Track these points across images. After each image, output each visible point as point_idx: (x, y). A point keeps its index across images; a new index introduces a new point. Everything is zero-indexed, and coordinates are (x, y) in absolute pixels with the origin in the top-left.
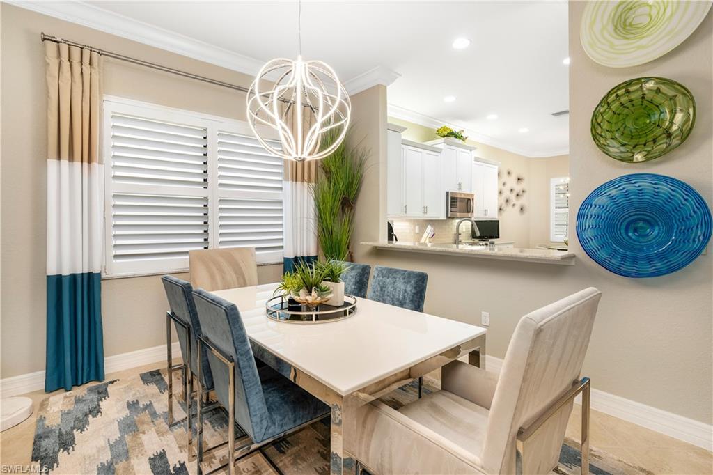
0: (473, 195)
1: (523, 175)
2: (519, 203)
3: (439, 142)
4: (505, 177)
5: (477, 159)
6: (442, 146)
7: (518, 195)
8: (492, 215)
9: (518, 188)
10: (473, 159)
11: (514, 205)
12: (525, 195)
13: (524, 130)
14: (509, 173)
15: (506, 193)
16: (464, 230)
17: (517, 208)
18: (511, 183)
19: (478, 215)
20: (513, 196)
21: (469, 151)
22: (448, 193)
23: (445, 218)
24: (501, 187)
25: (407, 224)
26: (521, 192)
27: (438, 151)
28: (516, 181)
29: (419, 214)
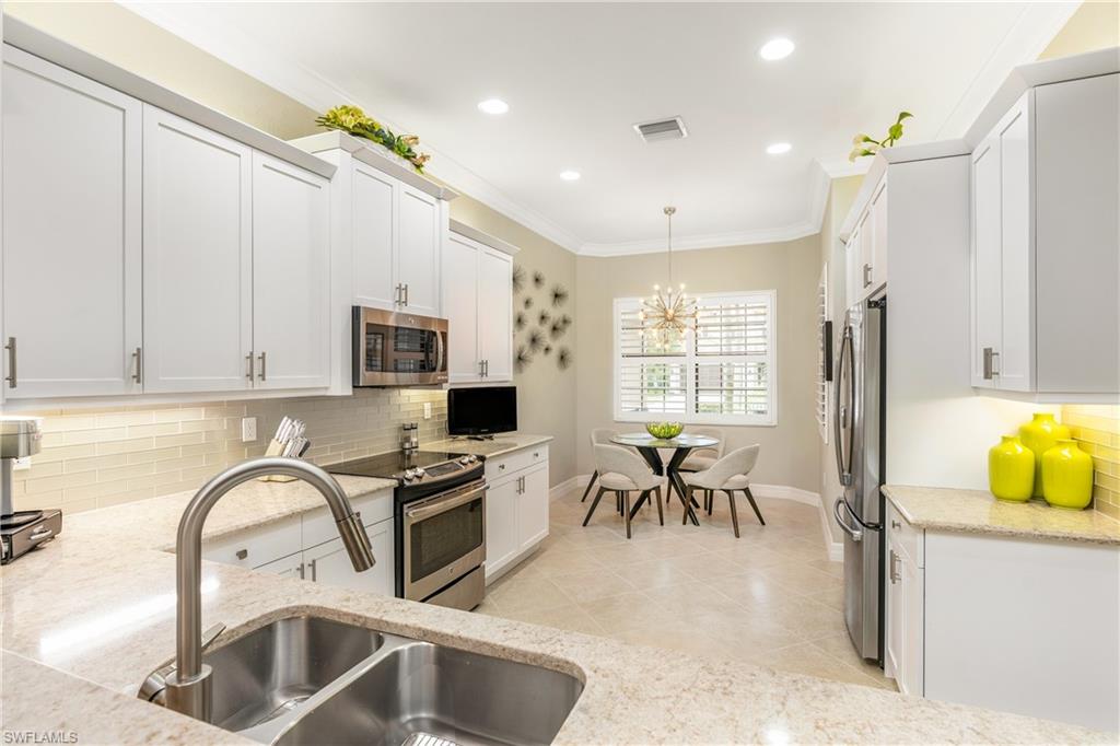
0: (445, 323)
1: (565, 287)
2: (556, 346)
3: (328, 146)
4: (529, 288)
5: (455, 227)
6: (336, 157)
7: (554, 329)
8: (500, 374)
9: (555, 314)
10: (446, 225)
11: (547, 349)
12: (569, 330)
13: (570, 176)
14: (537, 280)
15: (532, 323)
16: (428, 414)
17: (554, 354)
18: (542, 301)
19: (462, 373)
20: (545, 331)
21: (432, 200)
22: (356, 311)
23: (349, 391)
24: (521, 308)
25: (202, 414)
26: (561, 324)
27: (323, 171)
28: (552, 298)
29: (232, 381)
